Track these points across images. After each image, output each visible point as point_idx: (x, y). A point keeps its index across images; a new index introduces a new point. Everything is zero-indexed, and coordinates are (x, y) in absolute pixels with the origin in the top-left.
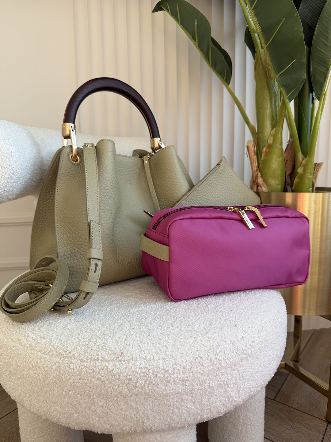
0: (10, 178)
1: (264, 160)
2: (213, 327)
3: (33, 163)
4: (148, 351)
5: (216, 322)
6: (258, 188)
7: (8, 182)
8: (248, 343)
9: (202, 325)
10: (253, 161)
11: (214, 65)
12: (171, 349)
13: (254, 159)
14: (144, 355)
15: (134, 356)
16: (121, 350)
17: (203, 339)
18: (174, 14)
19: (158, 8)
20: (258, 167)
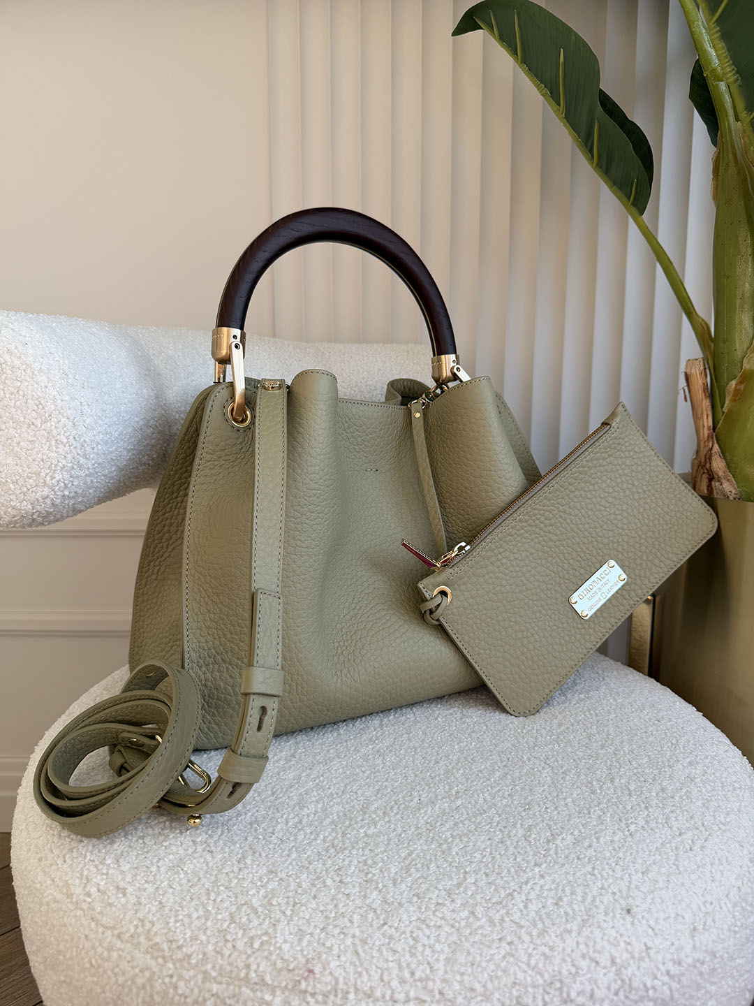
0: (75, 467)
1: (730, 411)
2: (562, 912)
3: (141, 423)
4: (379, 971)
5: (574, 897)
6: (713, 483)
7: (71, 477)
8: (661, 966)
9: (532, 904)
10: (699, 413)
11: (606, 166)
12: (441, 972)
13: (704, 408)
14: (369, 984)
15: (341, 986)
16: (308, 961)
17: (534, 949)
18: (506, 39)
19: (468, 23)
20: (714, 429)
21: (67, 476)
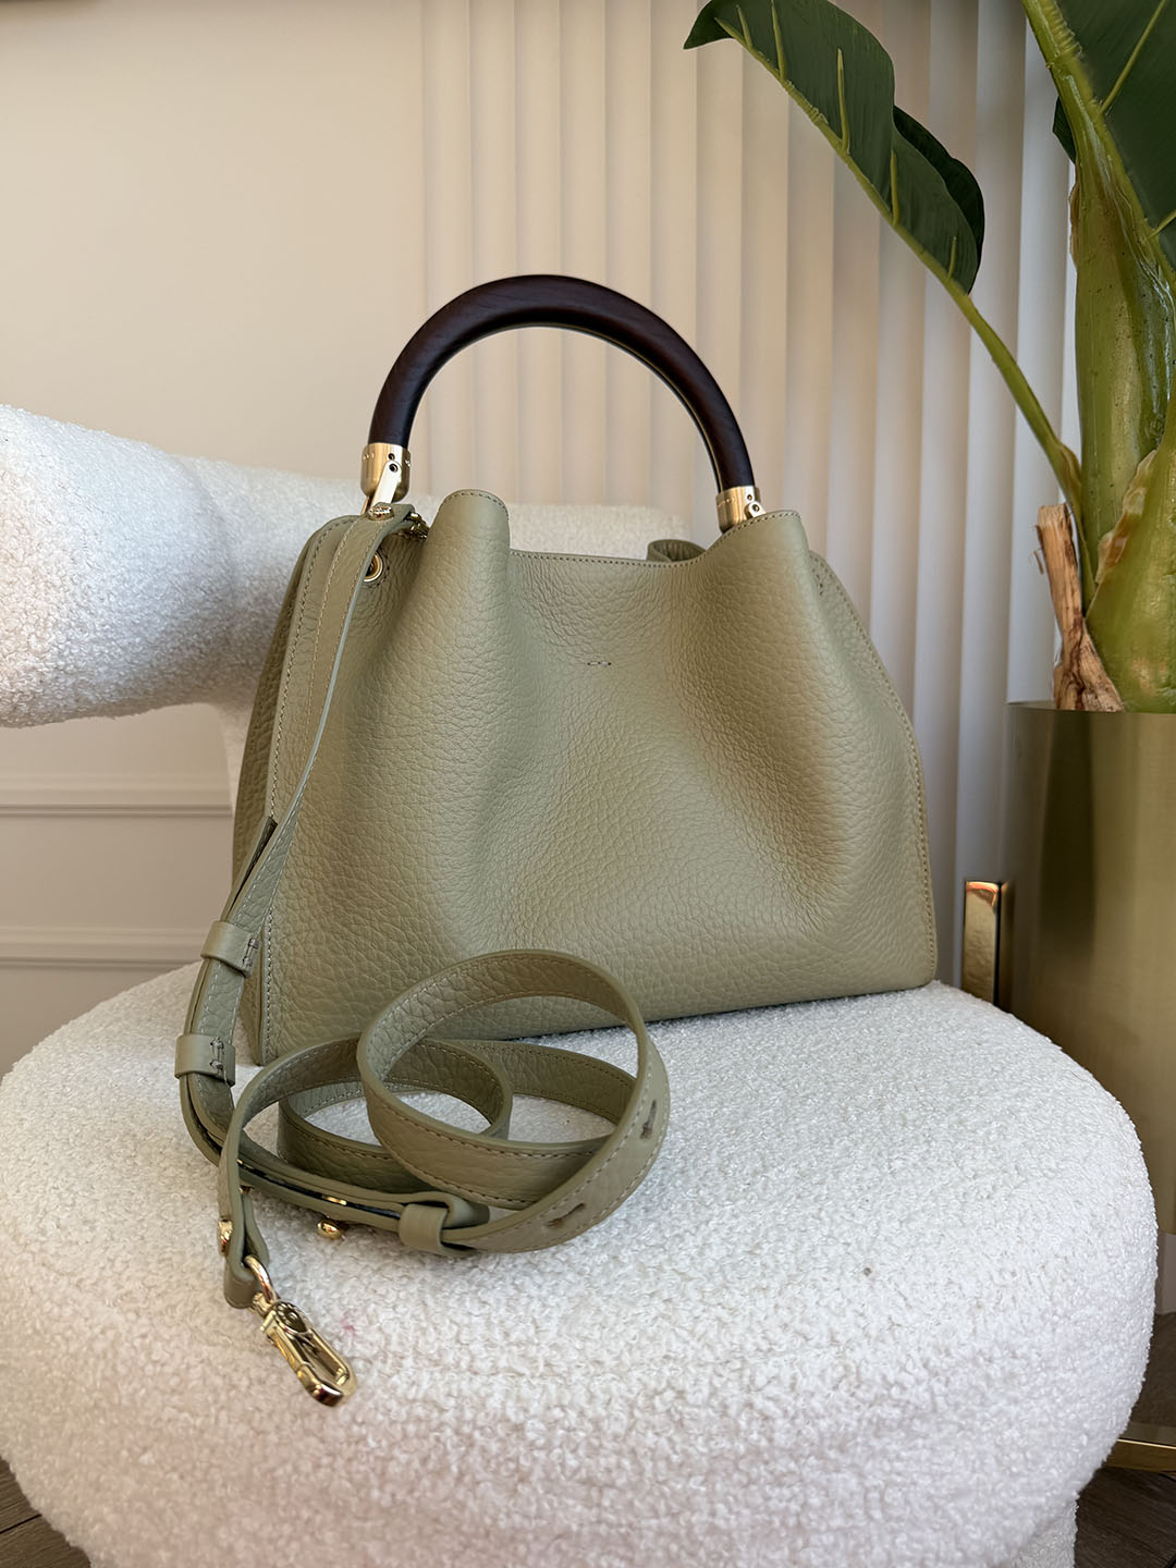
1: (1107, 583)
2: (758, 1264)
4: (455, 1327)
5: (780, 1244)
6: (1084, 696)
8: (914, 1353)
9: (711, 1250)
10: (1061, 588)
11: (911, 221)
12: (551, 1335)
13: (1068, 581)
14: (436, 1345)
15: (394, 1347)
16: (347, 1315)
17: (704, 1311)
18: (762, 47)
19: (706, 30)
20: (1084, 611)
21: (62, 638)
